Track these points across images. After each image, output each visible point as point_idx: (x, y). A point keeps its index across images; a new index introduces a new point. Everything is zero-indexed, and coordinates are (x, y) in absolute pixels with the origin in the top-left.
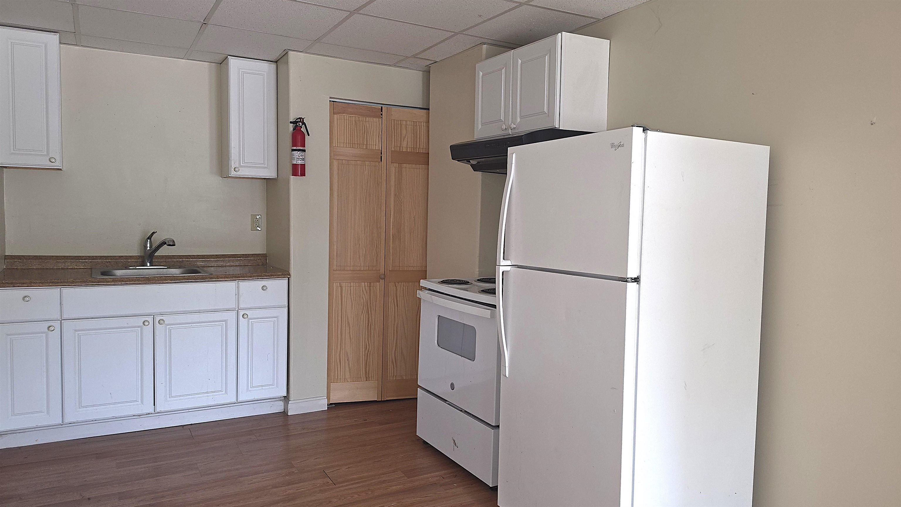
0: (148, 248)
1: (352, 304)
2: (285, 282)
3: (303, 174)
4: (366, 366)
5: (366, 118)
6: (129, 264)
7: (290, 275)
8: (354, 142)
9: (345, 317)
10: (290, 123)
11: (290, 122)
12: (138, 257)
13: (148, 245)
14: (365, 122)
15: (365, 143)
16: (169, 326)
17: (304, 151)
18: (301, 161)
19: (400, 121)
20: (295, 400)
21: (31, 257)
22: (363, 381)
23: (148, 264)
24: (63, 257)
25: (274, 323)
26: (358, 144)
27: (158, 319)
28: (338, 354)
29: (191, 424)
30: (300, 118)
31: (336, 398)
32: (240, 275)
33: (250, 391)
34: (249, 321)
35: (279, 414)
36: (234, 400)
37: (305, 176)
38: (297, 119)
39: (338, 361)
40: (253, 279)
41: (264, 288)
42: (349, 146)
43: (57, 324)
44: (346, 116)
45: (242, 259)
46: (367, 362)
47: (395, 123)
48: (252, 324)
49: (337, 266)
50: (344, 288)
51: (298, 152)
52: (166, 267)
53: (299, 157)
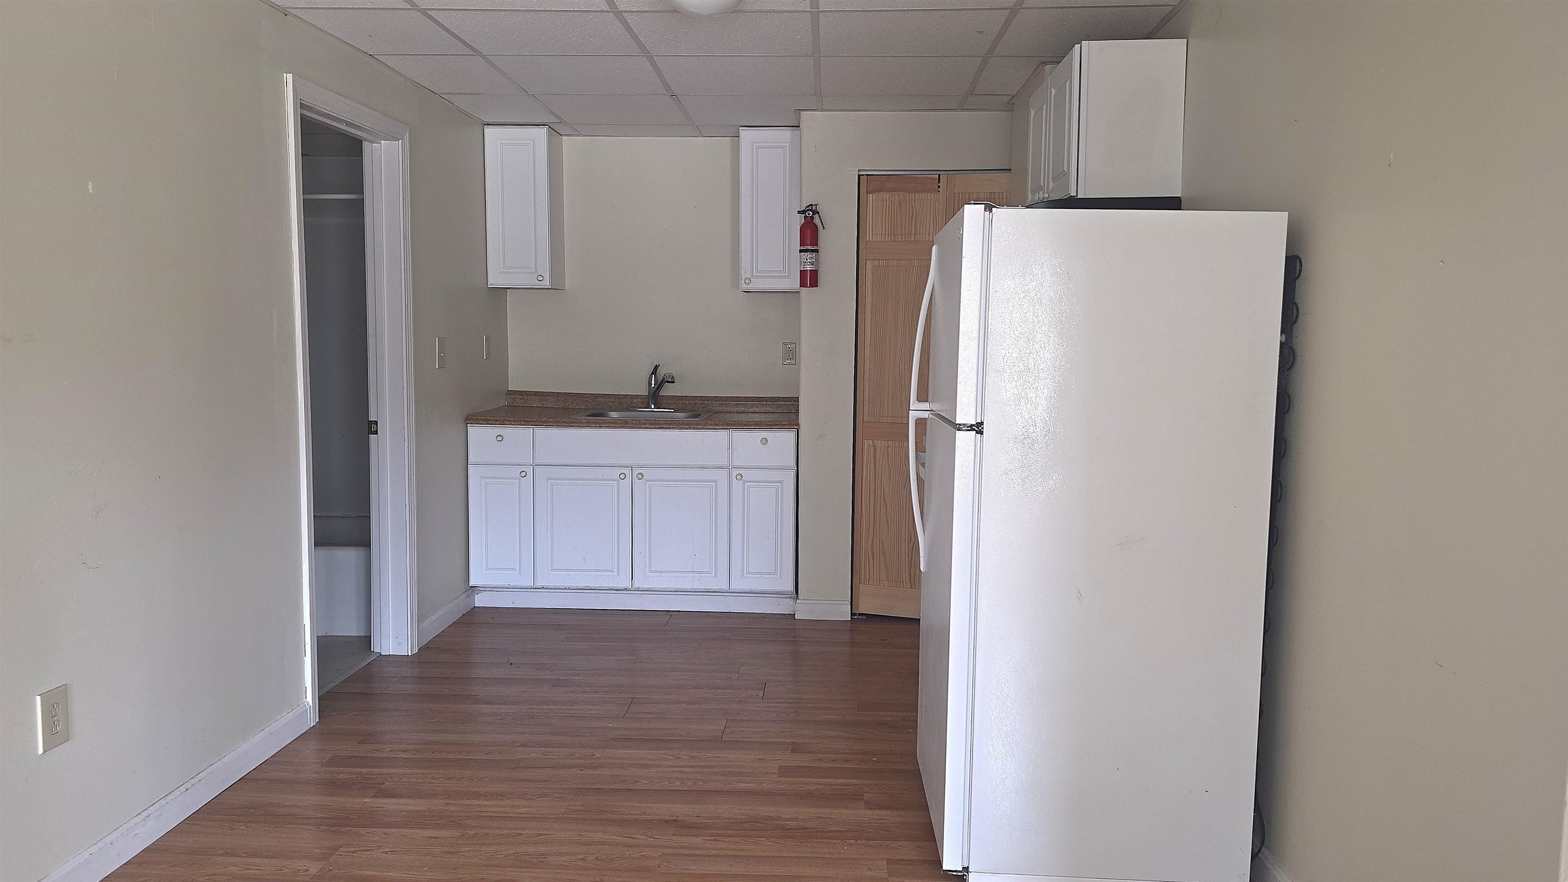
0: (653, 386)
1: (891, 473)
2: (790, 435)
3: (814, 284)
4: (911, 566)
5: (915, 195)
6: (635, 405)
7: (798, 425)
8: (896, 233)
9: (879, 490)
10: (798, 213)
11: (798, 211)
12: (645, 397)
13: (653, 383)
14: (913, 201)
15: (913, 233)
16: (650, 483)
17: (817, 251)
18: (809, 266)
19: (967, 194)
20: (805, 599)
21: (532, 393)
22: (905, 587)
23: (653, 406)
24: (564, 394)
25: (777, 489)
26: (902, 235)
27: (636, 472)
28: (870, 543)
29: (679, 611)
30: (811, 205)
31: (865, 607)
32: (733, 423)
33: (746, 577)
34: (744, 485)
35: (786, 616)
36: (725, 587)
37: (817, 287)
38: (807, 207)
39: (870, 552)
40: (749, 428)
41: (765, 441)
42: (888, 239)
43: (530, 470)
44: (886, 196)
45: (768, 404)
46: (911, 560)
47: (960, 198)
48: (749, 488)
49: (868, 416)
50: (878, 449)
51: (806, 254)
52: (673, 411)
53: (807, 260)
